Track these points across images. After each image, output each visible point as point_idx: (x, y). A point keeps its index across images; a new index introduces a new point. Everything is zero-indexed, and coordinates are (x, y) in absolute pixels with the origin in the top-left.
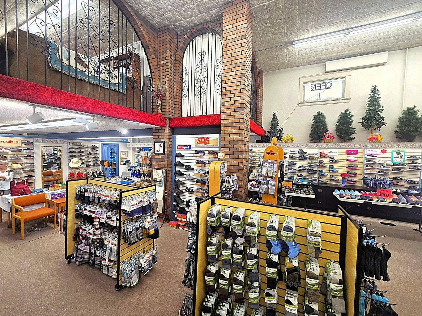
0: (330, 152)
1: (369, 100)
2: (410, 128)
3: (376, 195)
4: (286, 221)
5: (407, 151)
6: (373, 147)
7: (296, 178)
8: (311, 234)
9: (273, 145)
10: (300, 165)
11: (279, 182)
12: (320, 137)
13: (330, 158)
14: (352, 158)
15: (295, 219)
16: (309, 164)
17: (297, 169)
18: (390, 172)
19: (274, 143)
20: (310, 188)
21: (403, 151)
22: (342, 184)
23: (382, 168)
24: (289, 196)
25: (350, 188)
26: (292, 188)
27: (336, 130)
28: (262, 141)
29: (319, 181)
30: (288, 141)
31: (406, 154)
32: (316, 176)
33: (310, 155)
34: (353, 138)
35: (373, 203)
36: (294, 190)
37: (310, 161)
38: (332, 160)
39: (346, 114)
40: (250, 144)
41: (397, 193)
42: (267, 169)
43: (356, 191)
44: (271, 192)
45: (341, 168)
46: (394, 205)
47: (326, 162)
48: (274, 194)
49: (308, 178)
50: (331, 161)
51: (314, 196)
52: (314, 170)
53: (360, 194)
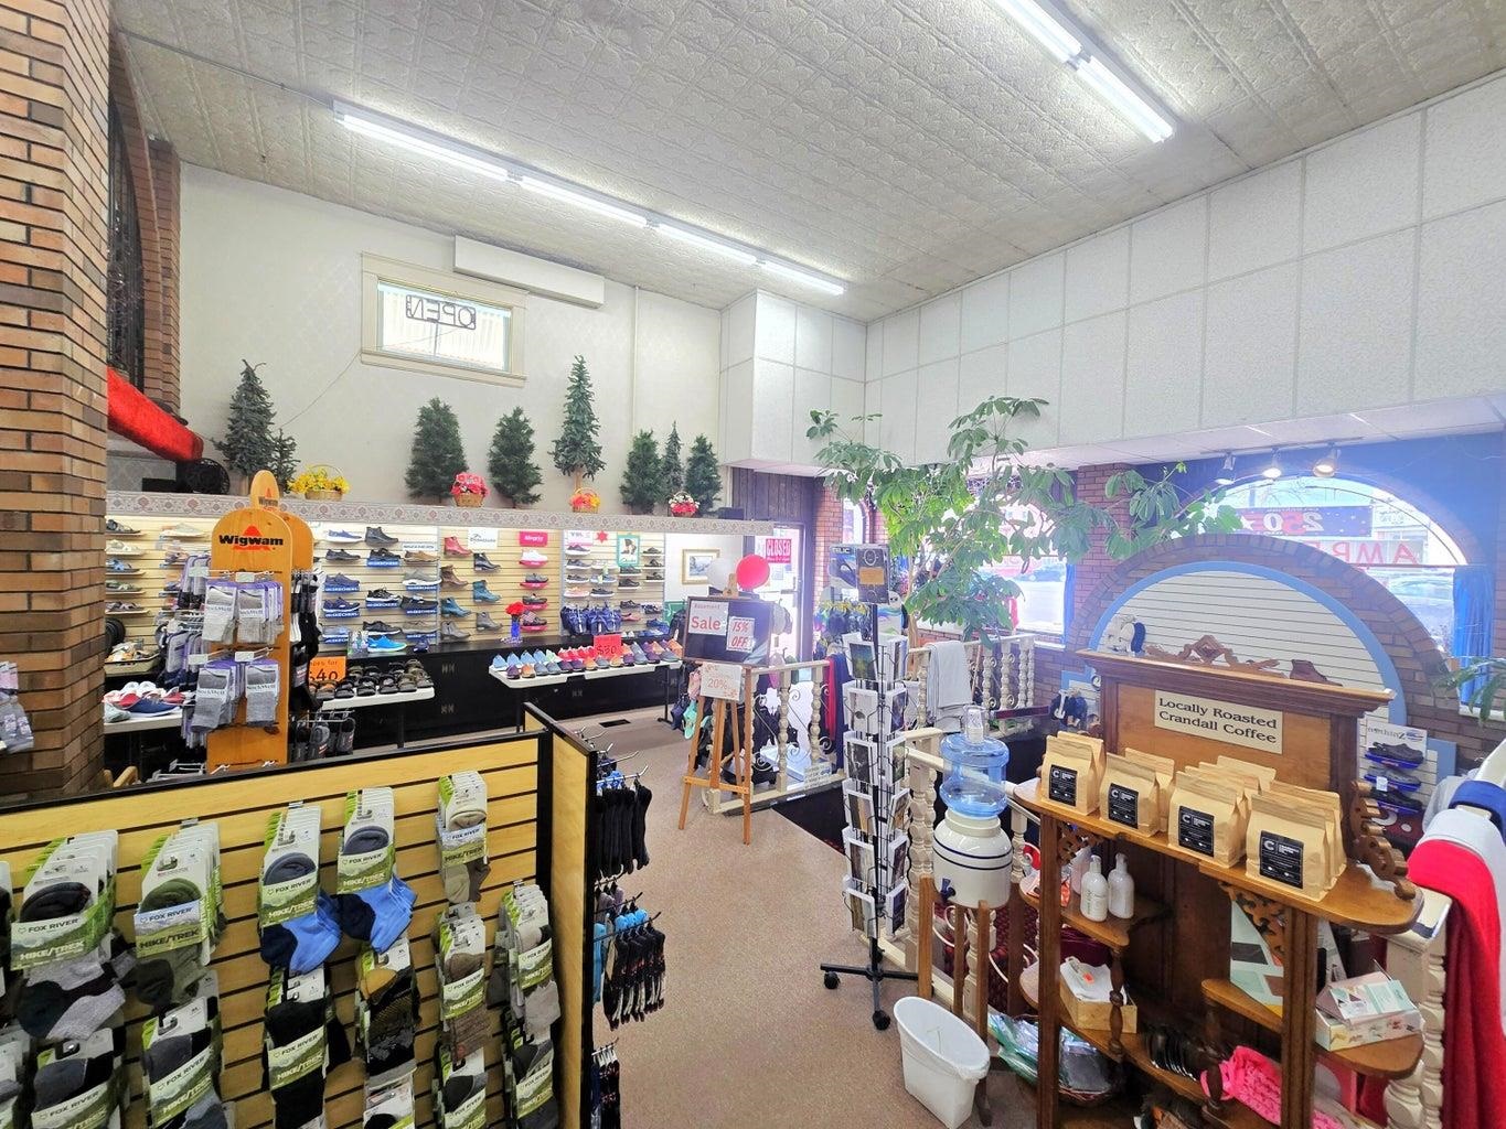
0: (476, 538)
1: (569, 393)
2: (648, 481)
3: (592, 653)
4: (355, 814)
5: (644, 536)
6: (580, 525)
7: (360, 638)
8: (458, 825)
9: (259, 507)
10: (374, 588)
11: (297, 661)
12: (443, 486)
13: (476, 556)
14: (533, 555)
15: (390, 790)
16: (406, 583)
17: (363, 604)
18: (615, 590)
19: (264, 495)
20: (415, 667)
21: (635, 537)
22: (510, 636)
23: (600, 580)
24: (344, 710)
25: (533, 646)
26: (347, 677)
27: (491, 469)
28: (179, 486)
29: (442, 636)
30: (323, 496)
31: (642, 543)
32: (432, 622)
33: (408, 549)
34: (536, 498)
35: (589, 675)
36: (356, 683)
37: (410, 571)
38: (481, 562)
39: (517, 421)
40: (111, 497)
41: (629, 642)
42: (230, 615)
43: (548, 651)
44: (256, 713)
45: (506, 588)
46: (627, 671)
47: (464, 571)
48: (272, 717)
49: (404, 631)
50: (479, 566)
51: (429, 693)
52: (426, 603)
53: (559, 660)
